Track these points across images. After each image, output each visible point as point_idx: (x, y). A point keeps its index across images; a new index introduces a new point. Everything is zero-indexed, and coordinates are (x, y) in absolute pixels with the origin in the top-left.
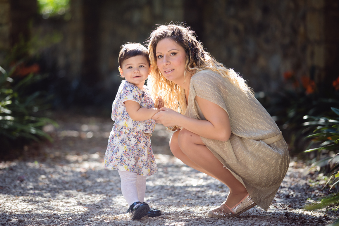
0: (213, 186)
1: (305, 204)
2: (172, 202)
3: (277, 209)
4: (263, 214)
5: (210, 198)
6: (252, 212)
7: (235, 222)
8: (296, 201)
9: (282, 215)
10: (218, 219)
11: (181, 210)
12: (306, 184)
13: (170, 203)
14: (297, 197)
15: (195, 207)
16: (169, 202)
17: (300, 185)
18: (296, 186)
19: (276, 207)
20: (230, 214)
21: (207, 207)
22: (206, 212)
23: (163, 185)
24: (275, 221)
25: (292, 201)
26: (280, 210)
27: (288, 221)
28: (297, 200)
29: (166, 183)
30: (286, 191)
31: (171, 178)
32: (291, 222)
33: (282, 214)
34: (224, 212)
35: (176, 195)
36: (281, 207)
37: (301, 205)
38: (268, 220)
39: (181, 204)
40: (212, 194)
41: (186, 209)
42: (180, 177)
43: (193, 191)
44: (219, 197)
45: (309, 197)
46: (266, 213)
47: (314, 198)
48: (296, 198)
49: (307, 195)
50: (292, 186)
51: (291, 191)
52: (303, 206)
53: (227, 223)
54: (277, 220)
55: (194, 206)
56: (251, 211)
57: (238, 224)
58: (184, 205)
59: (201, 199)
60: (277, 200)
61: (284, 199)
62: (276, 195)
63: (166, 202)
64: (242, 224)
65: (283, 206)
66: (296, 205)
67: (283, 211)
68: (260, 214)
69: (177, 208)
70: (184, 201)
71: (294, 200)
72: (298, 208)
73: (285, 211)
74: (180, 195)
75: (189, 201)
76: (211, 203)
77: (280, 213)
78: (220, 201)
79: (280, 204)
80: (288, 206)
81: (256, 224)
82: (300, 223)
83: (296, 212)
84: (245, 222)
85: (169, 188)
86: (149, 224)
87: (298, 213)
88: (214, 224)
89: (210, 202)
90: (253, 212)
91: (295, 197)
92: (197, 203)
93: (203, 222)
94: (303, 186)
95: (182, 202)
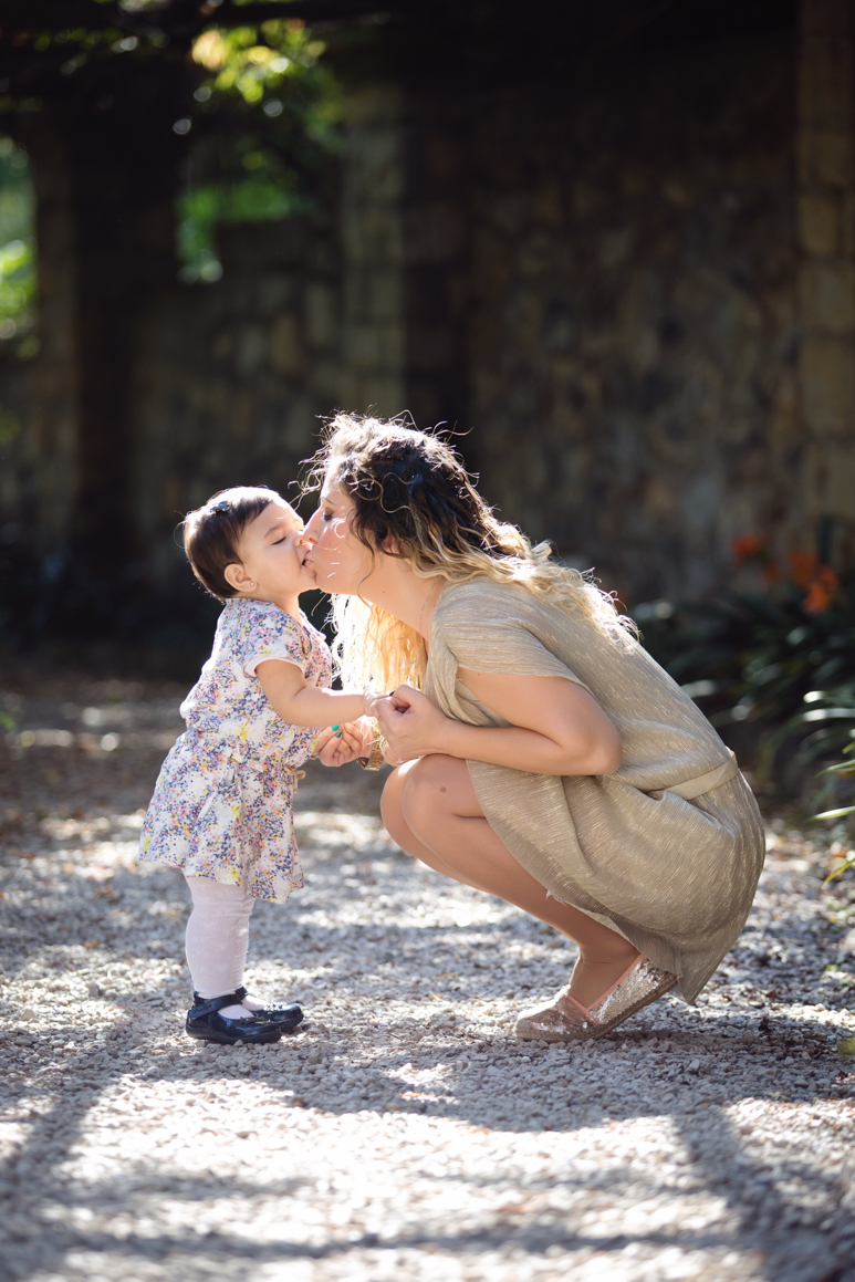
0: (523, 927)
1: (817, 987)
2: (396, 986)
3: (733, 1005)
4: (688, 1024)
5: (516, 969)
6: (653, 1019)
7: (603, 1057)
8: (791, 976)
9: (751, 1028)
10: (547, 1045)
11: (426, 1012)
12: (820, 917)
13: (388, 988)
14: (792, 961)
15: (470, 1004)
16: (386, 986)
17: (799, 918)
18: (789, 923)
19: (730, 1000)
20: (585, 1026)
21: (508, 1002)
22: (508, 1021)
23: (363, 922)
24: (730, 1051)
25: (779, 976)
26: (743, 1008)
27: (769, 1049)
28: (792, 971)
29: (370, 917)
30: (757, 942)
31: (384, 899)
32: (781, 1053)
33: (750, 1023)
34: (565, 1020)
35: (406, 960)
36: (746, 996)
37: (809, 991)
38: (706, 1047)
39: (425, 993)
40: (521, 954)
41: (443, 1009)
42: (415, 896)
43: (459, 945)
44: (543, 967)
45: (832, 963)
46: (699, 1020)
47: (846, 966)
48: (789, 965)
49: (824, 955)
50: (775, 925)
51: (774, 942)
52: (815, 994)
53: (577, 1061)
54: (736, 1046)
55: (467, 997)
56: (649, 1014)
57: (613, 1062)
58: (434, 996)
59: (485, 972)
60: (730, 971)
61: (753, 969)
62: (728, 958)
63: (374, 986)
64: (628, 1063)
65: (750, 995)
66: (790, 990)
67: (752, 1013)
68: (679, 1024)
69: (413, 1006)
70: (432, 981)
71: (785, 972)
72: (800, 1001)
73: (759, 1013)
74: (418, 961)
75: (450, 980)
76: (519, 988)
77: (742, 1019)
78: (548, 980)
79: (742, 987)
80: (767, 996)
81: (670, 1064)
82: (810, 1054)
83: (793, 1016)
84: (634, 1054)
85: (380, 933)
86: (327, 1067)
87: (801, 1020)
88: (536, 1065)
89: (518, 984)
90: (658, 1018)
91: (788, 962)
92: (474, 986)
93: (500, 1058)
94: (810, 923)
95: (426, 985)
